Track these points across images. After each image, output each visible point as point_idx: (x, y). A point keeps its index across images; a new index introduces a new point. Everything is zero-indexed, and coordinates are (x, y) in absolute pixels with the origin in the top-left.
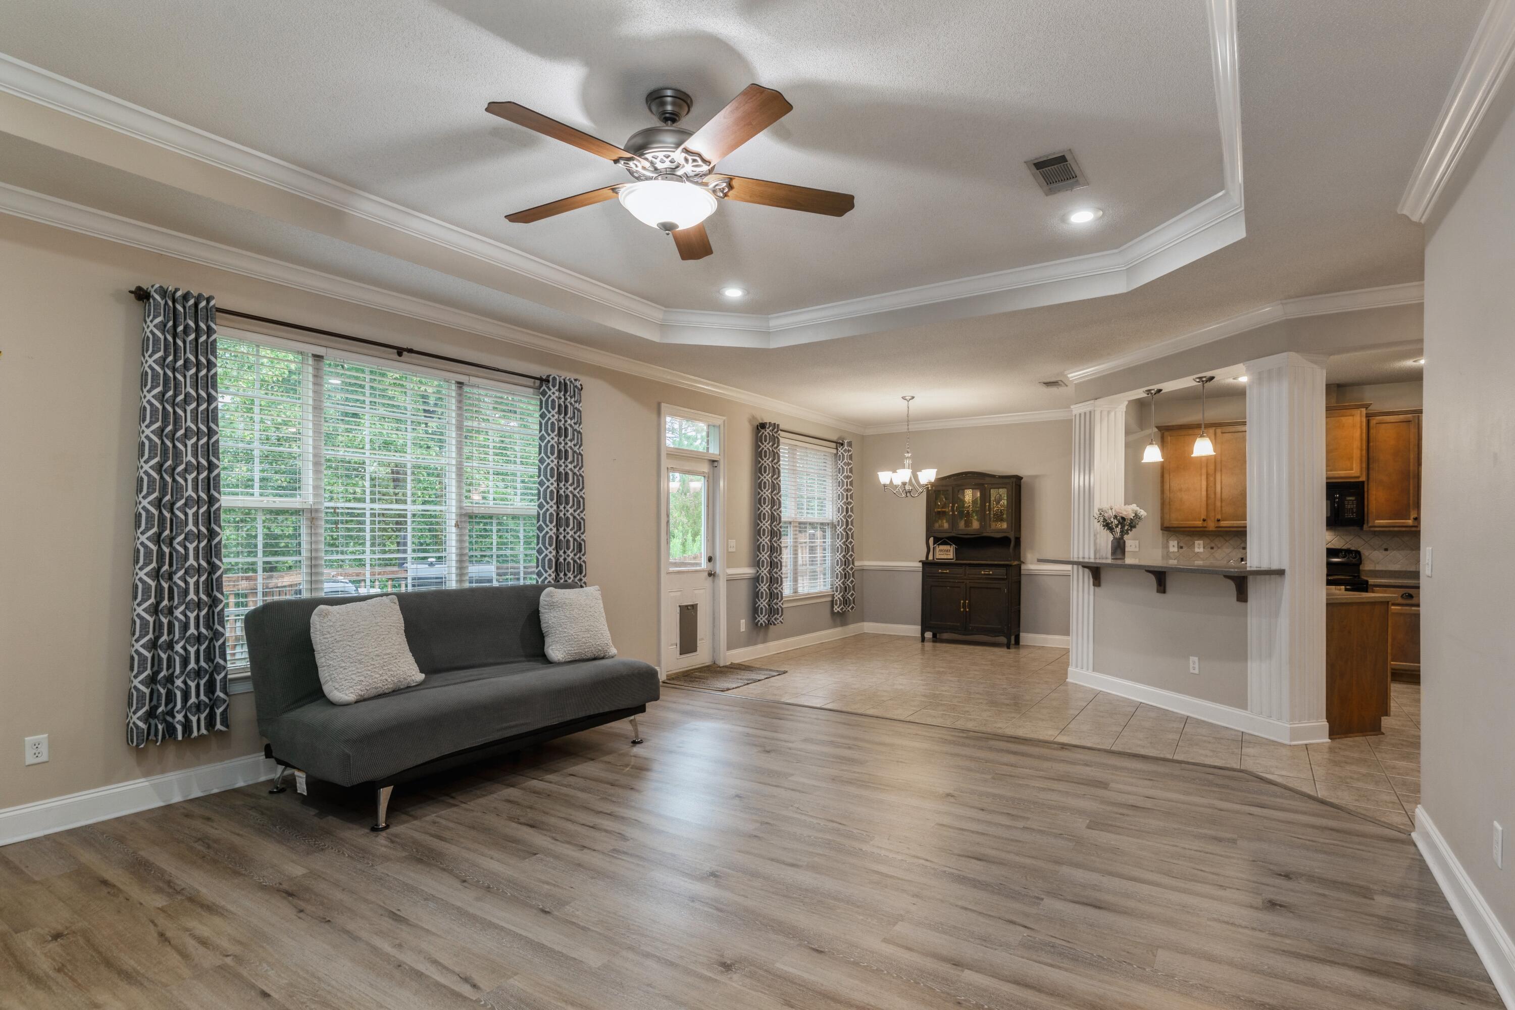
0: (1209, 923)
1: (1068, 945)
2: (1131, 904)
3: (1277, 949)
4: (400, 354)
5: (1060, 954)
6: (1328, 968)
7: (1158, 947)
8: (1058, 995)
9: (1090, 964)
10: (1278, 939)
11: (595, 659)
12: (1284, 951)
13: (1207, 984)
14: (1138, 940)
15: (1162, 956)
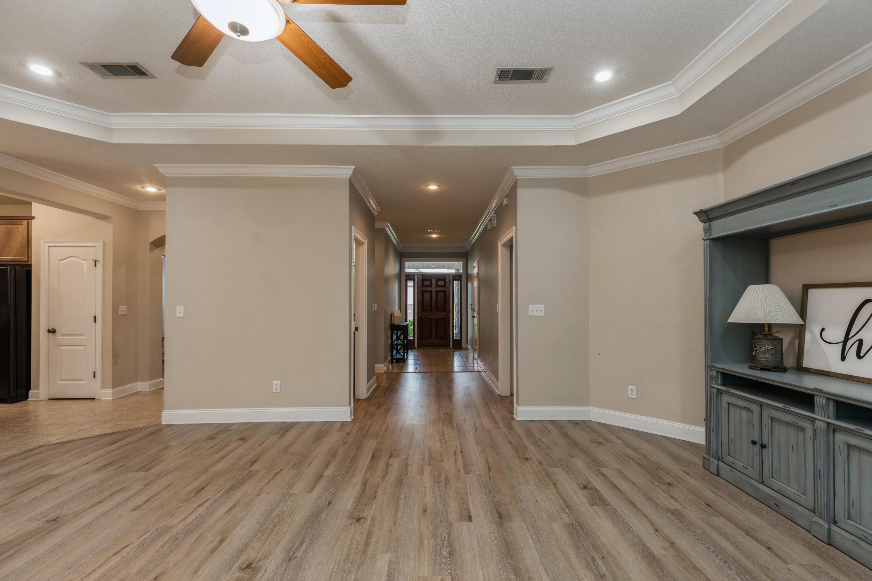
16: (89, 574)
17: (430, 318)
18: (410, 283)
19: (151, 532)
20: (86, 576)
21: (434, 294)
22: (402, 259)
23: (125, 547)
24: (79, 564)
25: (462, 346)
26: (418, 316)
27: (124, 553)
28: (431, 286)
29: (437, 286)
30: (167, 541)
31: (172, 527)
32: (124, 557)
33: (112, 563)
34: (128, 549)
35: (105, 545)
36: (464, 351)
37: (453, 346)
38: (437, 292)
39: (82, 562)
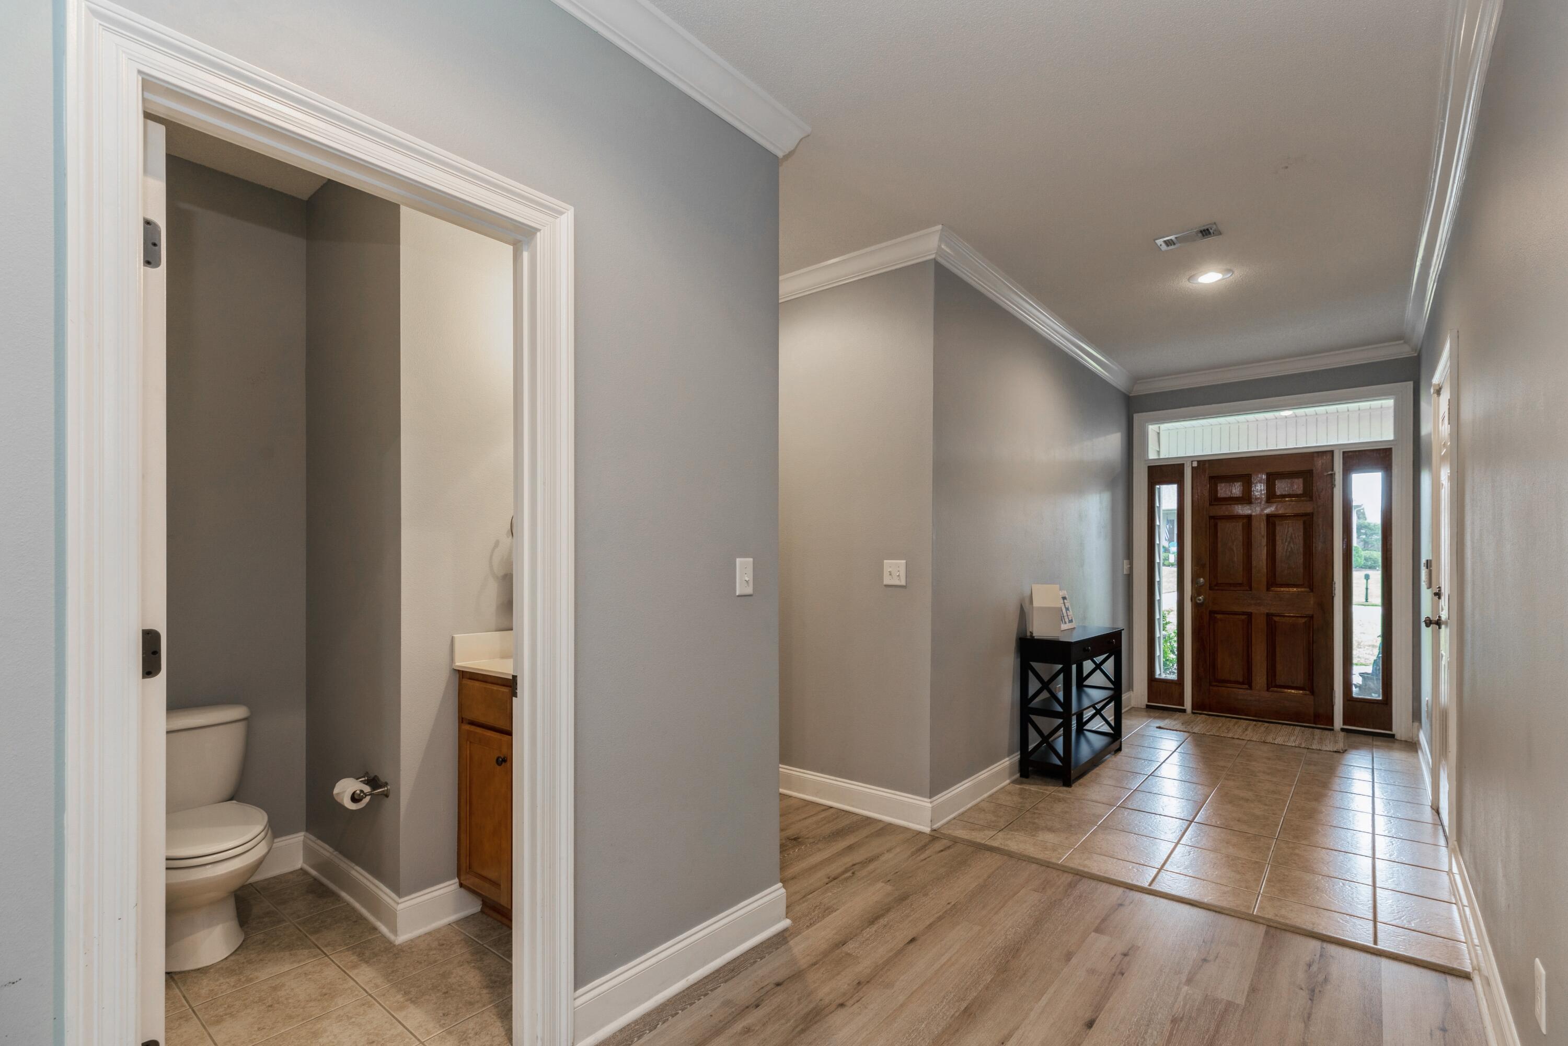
17: (1243, 613)
18: (1168, 496)
21: (1260, 531)
22: (1137, 417)
25: (1391, 729)
26: (1196, 606)
28: (1247, 498)
29: (1271, 496)
36: (1398, 756)
37: (1344, 723)
38: (1271, 520)
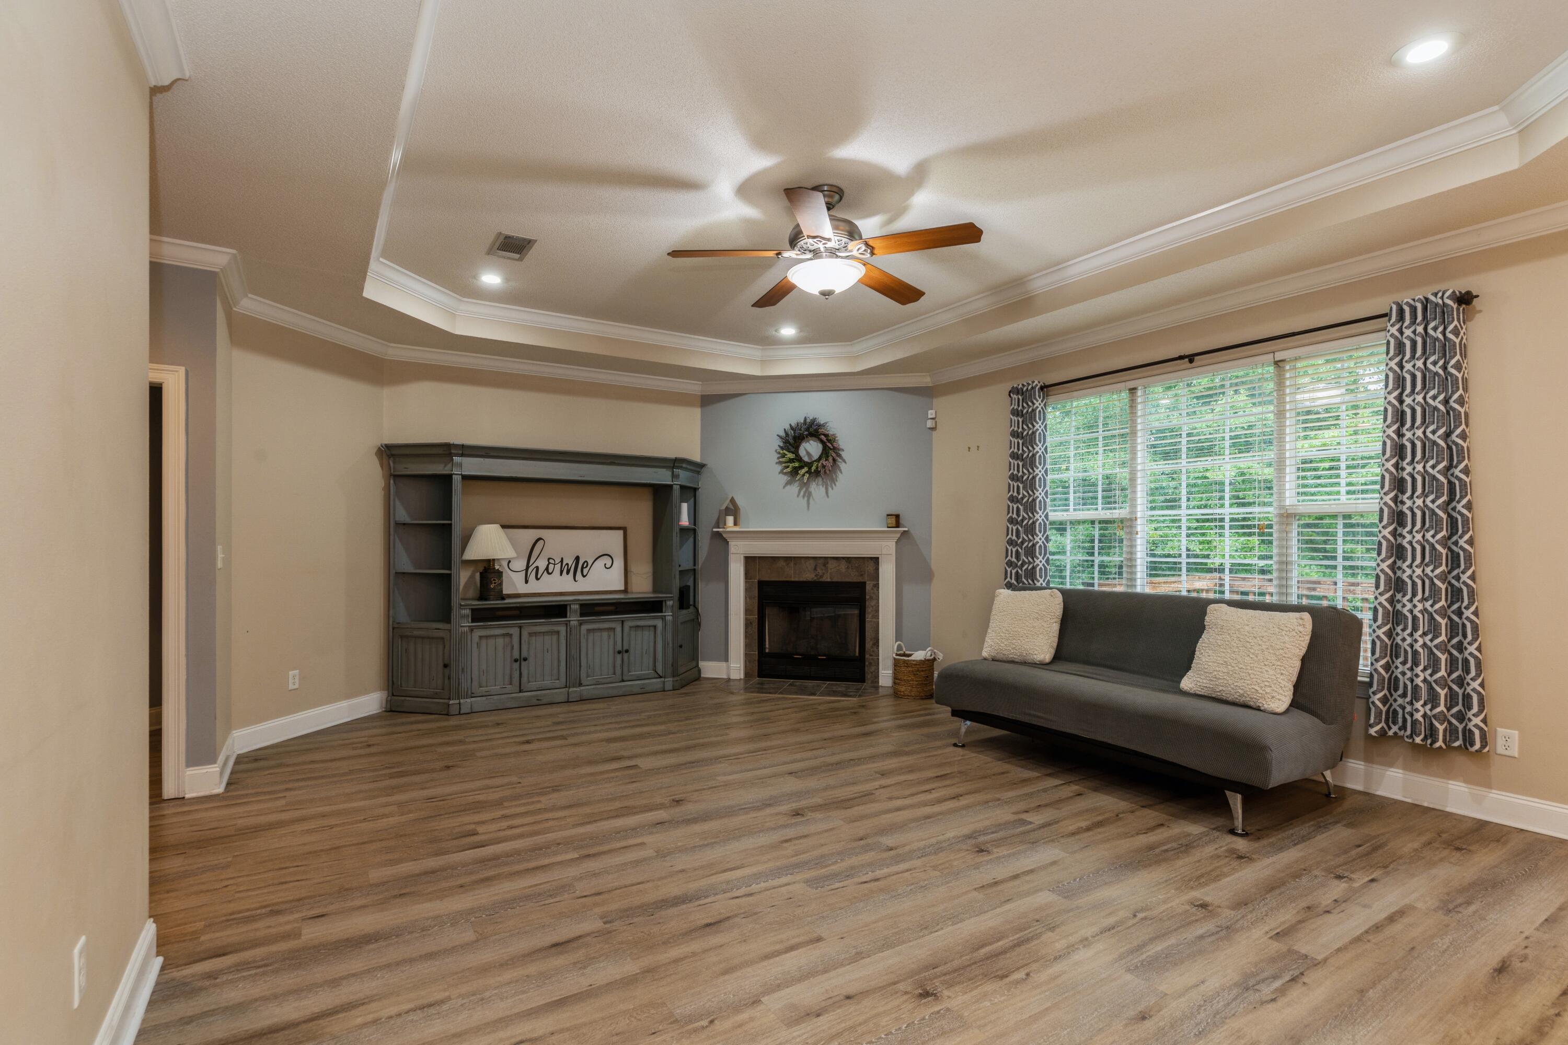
0: (447, 994)
1: (543, 903)
2: (532, 969)
3: (370, 1002)
4: (1191, 361)
5: (540, 895)
6: (316, 1010)
7: (477, 941)
8: (514, 874)
9: (515, 899)
10: (370, 1017)
11: (1246, 706)
12: (363, 1004)
13: (424, 933)
14: (497, 937)
15: (470, 936)
16: (907, 871)
19: (830, 887)
20: (911, 870)
23: (865, 882)
24: (913, 887)
27: (871, 875)
30: (826, 866)
31: (807, 882)
32: (872, 872)
33: (885, 871)
34: (864, 879)
35: (881, 898)
39: (910, 888)
